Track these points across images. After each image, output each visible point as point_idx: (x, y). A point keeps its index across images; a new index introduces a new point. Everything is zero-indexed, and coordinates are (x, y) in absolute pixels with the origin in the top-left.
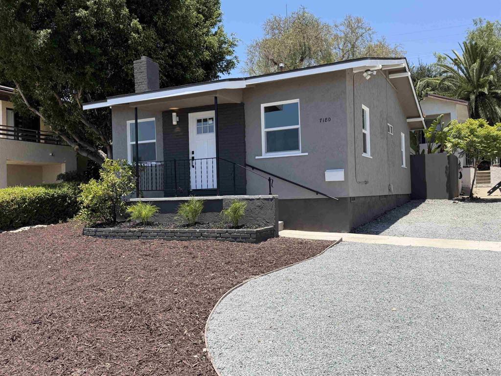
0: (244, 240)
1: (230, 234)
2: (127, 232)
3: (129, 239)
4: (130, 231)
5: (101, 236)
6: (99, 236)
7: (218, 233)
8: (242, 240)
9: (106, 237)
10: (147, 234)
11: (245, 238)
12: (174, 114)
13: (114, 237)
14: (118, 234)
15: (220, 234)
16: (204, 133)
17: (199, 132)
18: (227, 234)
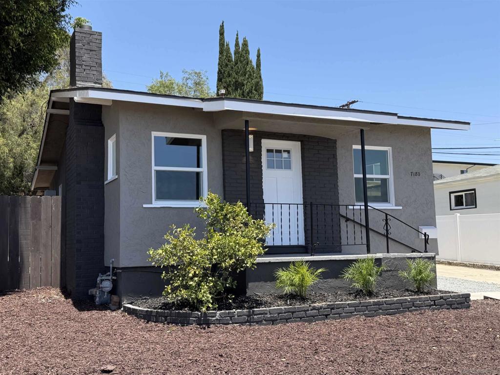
0: (459, 306)
1: (445, 300)
2: (308, 310)
3: (310, 322)
4: (314, 308)
5: (262, 321)
6: (257, 323)
7: (432, 301)
8: (458, 306)
9: (273, 321)
10: (341, 309)
11: (461, 303)
12: (251, 137)
13: (287, 320)
14: (295, 315)
15: (434, 301)
16: (276, 168)
17: (271, 166)
18: (442, 300)
